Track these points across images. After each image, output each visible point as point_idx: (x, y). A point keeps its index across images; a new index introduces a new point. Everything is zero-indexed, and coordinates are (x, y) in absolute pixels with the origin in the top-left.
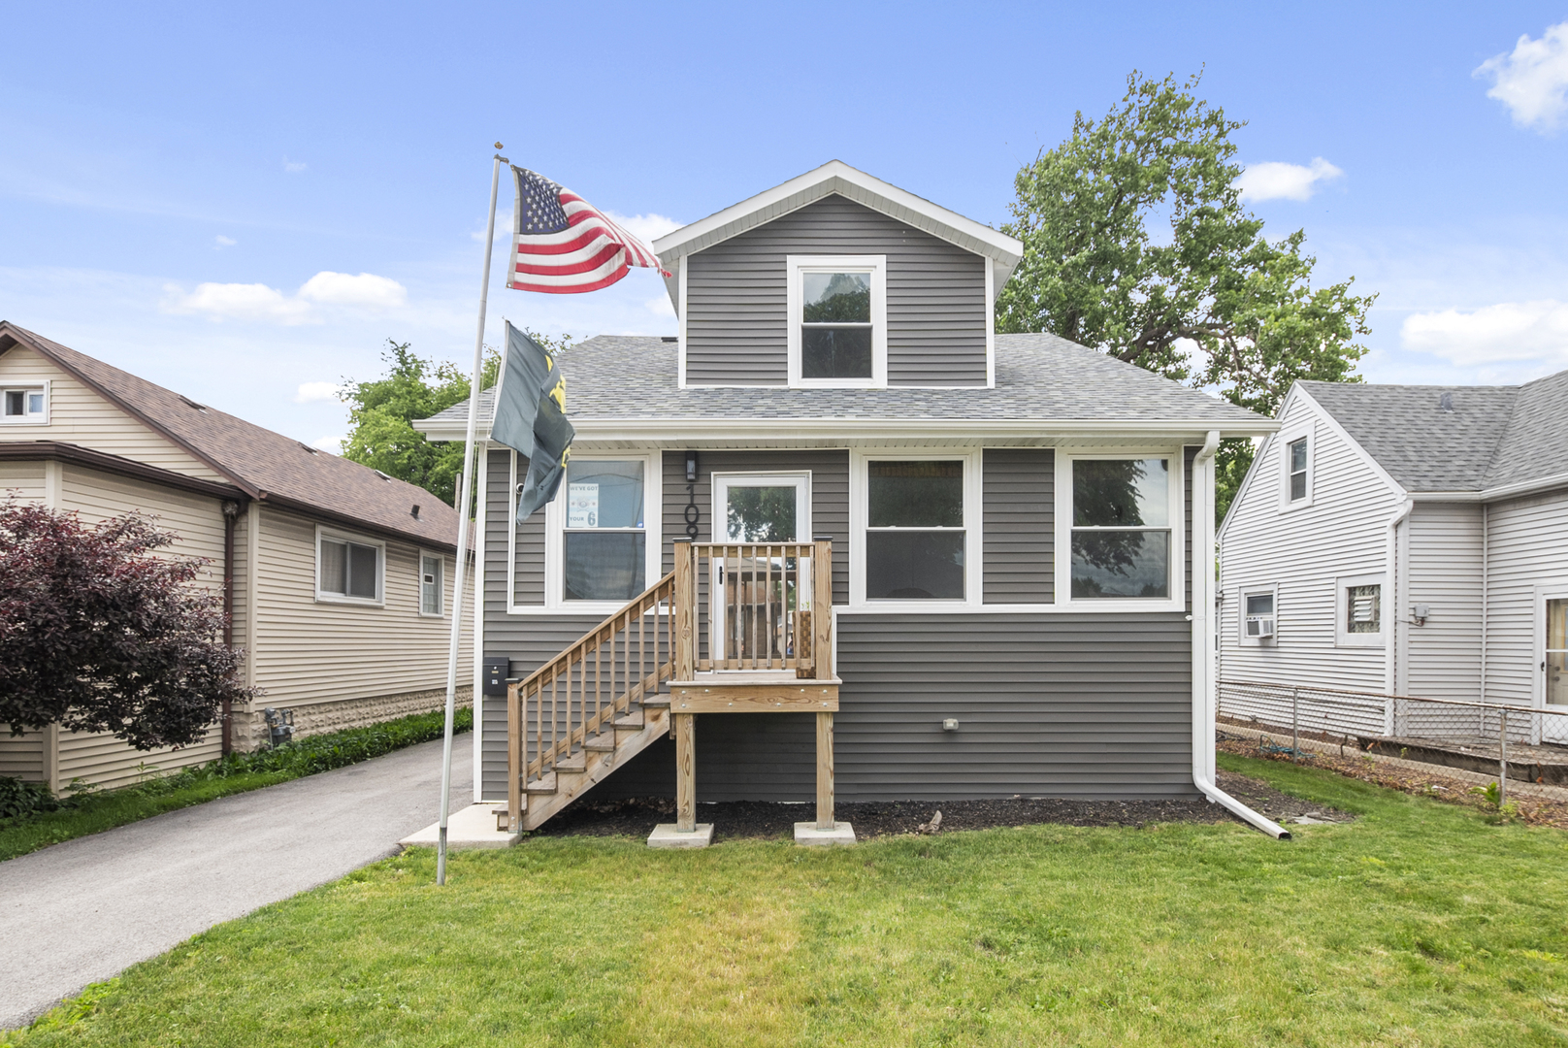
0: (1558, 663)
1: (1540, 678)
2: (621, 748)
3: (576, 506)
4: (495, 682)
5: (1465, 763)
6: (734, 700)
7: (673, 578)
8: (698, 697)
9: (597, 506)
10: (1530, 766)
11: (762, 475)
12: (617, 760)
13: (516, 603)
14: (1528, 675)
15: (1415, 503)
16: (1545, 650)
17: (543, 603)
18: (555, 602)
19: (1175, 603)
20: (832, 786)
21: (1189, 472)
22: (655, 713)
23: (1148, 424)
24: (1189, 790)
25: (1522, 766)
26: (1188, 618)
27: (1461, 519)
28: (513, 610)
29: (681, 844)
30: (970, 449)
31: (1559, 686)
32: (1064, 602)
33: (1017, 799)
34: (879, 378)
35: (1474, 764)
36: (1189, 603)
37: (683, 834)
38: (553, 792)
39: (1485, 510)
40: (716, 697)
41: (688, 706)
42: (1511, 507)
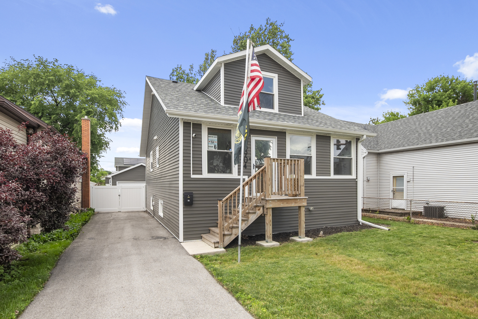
0: (394, 190)
1: (392, 194)
2: (250, 219)
3: (210, 142)
4: (189, 201)
5: (385, 213)
6: (283, 203)
7: (265, 168)
8: (274, 203)
9: (217, 143)
10: (400, 213)
11: (264, 137)
12: (249, 223)
13: (193, 174)
14: (389, 193)
15: (368, 152)
16: (392, 187)
17: (202, 174)
18: (205, 174)
19: (353, 177)
20: (304, 226)
21: (357, 144)
22: (259, 208)
23: (348, 131)
24: (357, 222)
25: (398, 213)
26: (356, 180)
27: (375, 157)
28: (193, 176)
29: (273, 246)
30: (313, 134)
31: (395, 195)
32: (333, 176)
33: (325, 228)
34: (276, 110)
35: (387, 213)
36: (357, 176)
37: (269, 243)
38: (231, 235)
39: (379, 155)
40: (278, 203)
41: (271, 206)
42: (385, 155)
